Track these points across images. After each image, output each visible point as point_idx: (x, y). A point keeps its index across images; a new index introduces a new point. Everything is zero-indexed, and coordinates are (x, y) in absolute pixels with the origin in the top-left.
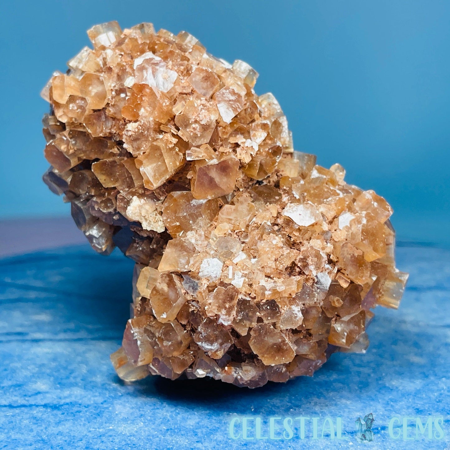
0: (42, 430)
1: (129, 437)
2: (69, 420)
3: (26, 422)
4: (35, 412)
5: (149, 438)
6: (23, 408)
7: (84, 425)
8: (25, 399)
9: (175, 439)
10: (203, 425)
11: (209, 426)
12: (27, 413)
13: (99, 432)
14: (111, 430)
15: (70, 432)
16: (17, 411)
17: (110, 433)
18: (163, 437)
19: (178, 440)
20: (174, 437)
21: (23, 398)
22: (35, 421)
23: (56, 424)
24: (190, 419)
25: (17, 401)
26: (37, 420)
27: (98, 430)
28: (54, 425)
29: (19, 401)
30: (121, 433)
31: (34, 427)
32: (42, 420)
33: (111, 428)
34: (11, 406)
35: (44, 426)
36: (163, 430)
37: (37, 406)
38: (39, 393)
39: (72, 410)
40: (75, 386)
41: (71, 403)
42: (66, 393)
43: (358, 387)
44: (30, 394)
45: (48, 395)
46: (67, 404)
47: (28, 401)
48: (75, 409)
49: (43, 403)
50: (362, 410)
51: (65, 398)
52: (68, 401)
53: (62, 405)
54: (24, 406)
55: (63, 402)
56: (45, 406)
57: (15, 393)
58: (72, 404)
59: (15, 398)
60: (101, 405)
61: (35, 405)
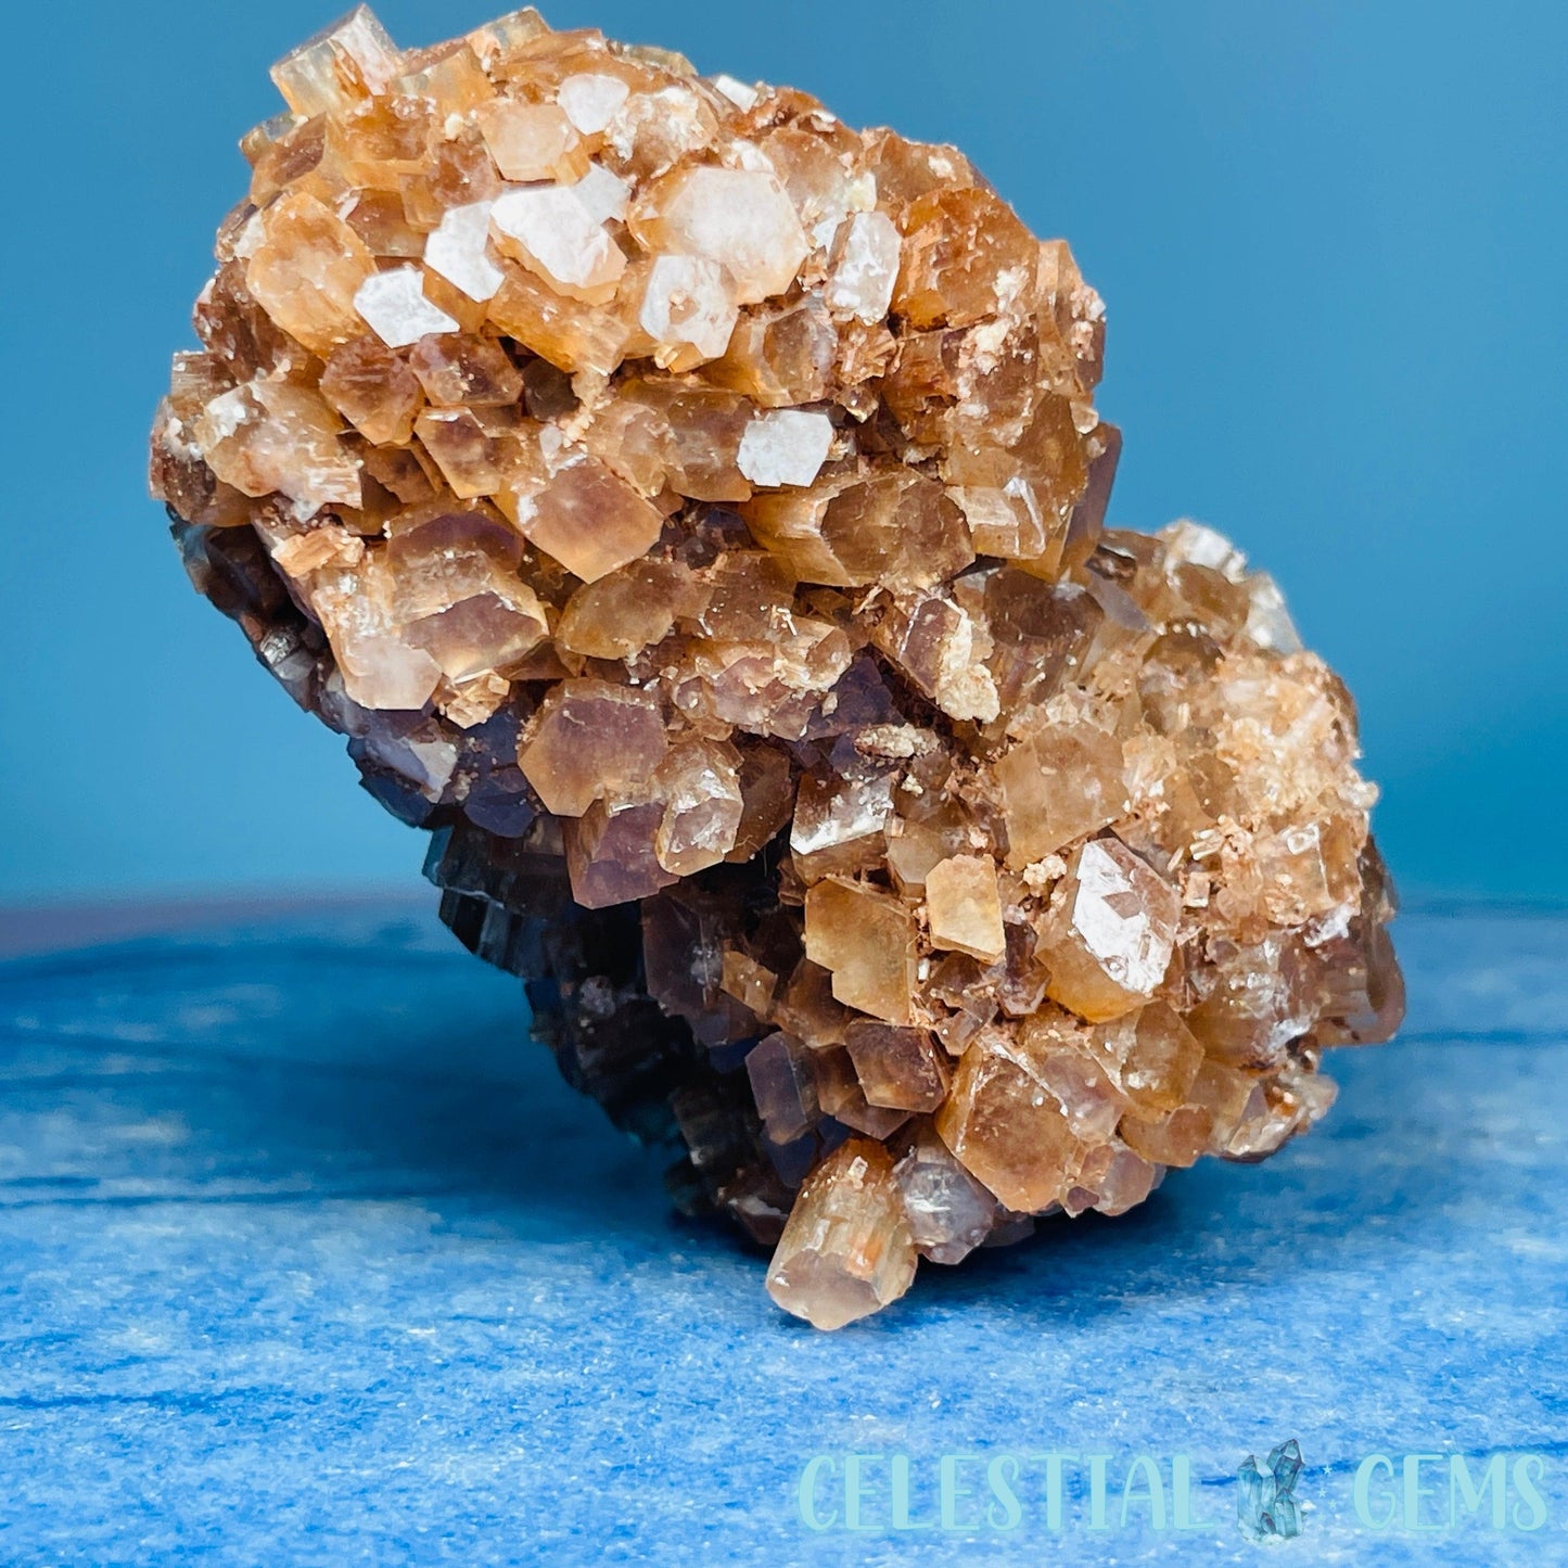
0: (143, 1475)
1: (471, 1494)
2: (245, 1443)
3: (85, 1450)
4: (117, 1419)
5: (547, 1494)
6: (73, 1408)
7: (303, 1457)
8: (80, 1381)
9: (646, 1497)
10: (749, 1454)
11: (771, 1456)
12: (86, 1423)
13: (359, 1478)
14: (404, 1471)
15: (249, 1481)
16: (51, 1416)
17: (402, 1482)
18: (599, 1493)
19: (656, 1499)
20: (639, 1490)
21: (72, 1377)
22: (115, 1447)
23: (196, 1454)
24: (700, 1434)
25: (51, 1386)
26: (128, 1445)
27: (353, 1471)
28: (187, 1457)
29: (59, 1387)
30: (441, 1481)
31: (113, 1466)
32: (143, 1444)
33: (403, 1465)
34: (26, 1402)
35: (149, 1462)
36: (598, 1470)
37: (126, 1401)
38: (135, 1359)
39: (259, 1410)
40: (270, 1338)
41: (254, 1389)
42: (237, 1358)
43: (1325, 1331)
44: (99, 1363)
45: (165, 1367)
46: (240, 1392)
47: (92, 1384)
48: (269, 1408)
49: (148, 1391)
50: (1346, 1401)
51: (231, 1373)
52: (241, 1382)
53: (219, 1398)
54: (78, 1400)
55: (220, 1387)
56: (157, 1399)
57: (42, 1362)
58: (255, 1394)
59: (42, 1378)
60: (367, 1395)
61: (117, 1397)
